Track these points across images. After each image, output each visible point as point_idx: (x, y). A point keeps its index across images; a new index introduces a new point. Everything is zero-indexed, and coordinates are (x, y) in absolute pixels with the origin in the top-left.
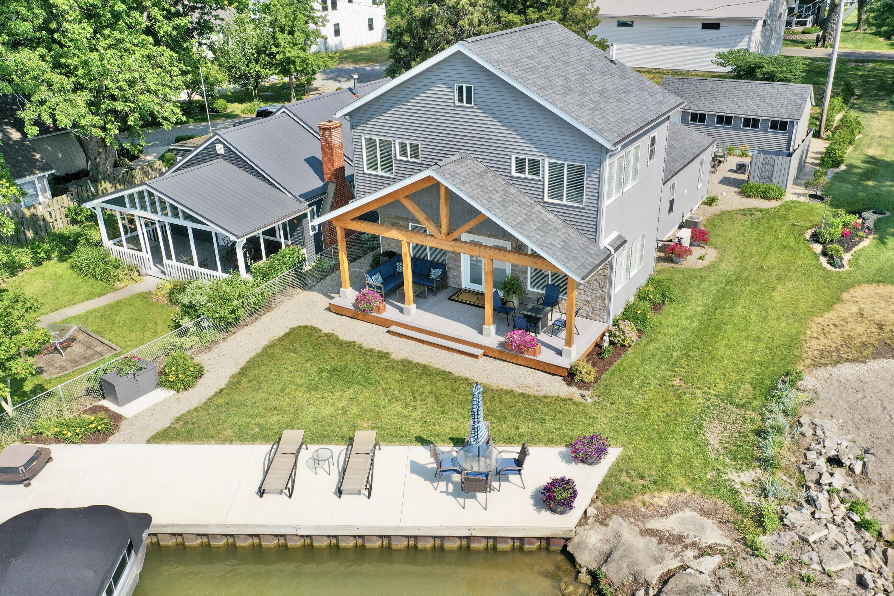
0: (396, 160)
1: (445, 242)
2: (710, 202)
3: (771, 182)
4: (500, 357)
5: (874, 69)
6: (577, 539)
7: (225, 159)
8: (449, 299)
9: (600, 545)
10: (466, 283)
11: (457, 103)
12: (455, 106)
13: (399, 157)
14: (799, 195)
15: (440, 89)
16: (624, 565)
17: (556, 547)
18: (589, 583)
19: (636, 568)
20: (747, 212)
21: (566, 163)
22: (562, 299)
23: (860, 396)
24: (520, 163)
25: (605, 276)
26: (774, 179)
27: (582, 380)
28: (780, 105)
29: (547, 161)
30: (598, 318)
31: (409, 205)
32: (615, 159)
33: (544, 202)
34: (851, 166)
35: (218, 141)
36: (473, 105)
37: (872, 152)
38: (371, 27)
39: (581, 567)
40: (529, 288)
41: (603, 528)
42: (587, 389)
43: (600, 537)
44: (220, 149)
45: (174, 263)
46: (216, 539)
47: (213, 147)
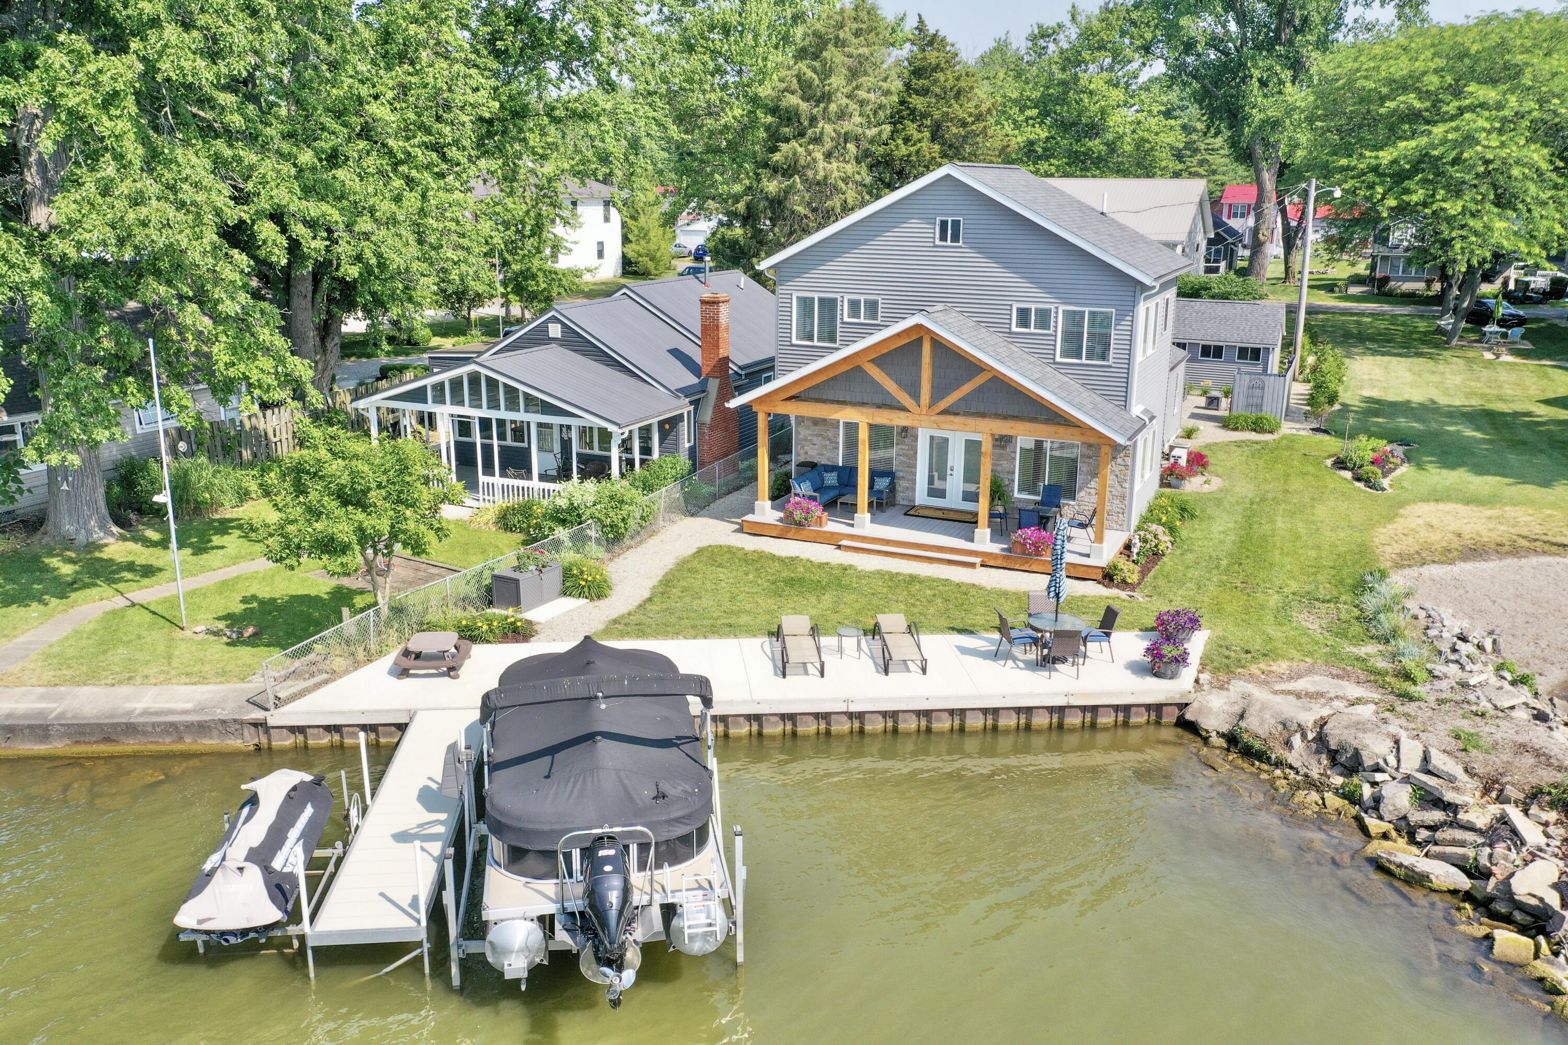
0: (843, 323)
1: (926, 418)
2: (1189, 434)
3: (1261, 411)
4: (1005, 565)
5: (1328, 320)
6: (1195, 705)
7: (561, 345)
8: (906, 514)
9: (1226, 707)
10: (921, 497)
11: (938, 242)
12: (935, 246)
13: (846, 319)
14: (1298, 430)
15: (913, 225)
16: (1268, 716)
17: (1170, 717)
18: (1225, 745)
19: (1284, 716)
20: (1239, 444)
21: (1087, 309)
22: (1065, 505)
23: (1461, 591)
24: (1024, 316)
25: (1126, 466)
26: (1264, 408)
27: (1124, 581)
28: (1247, 329)
29: (1061, 309)
30: (1114, 525)
31: (875, 372)
32: (1152, 304)
33: (1055, 363)
34: (1345, 407)
35: (554, 319)
36: (960, 244)
37: (1366, 393)
38: (600, 254)
39: (1207, 732)
40: (1016, 495)
41: (1225, 693)
42: (1133, 590)
43: (1223, 701)
44: (555, 331)
45: (497, 480)
46: (738, 725)
47: (543, 328)
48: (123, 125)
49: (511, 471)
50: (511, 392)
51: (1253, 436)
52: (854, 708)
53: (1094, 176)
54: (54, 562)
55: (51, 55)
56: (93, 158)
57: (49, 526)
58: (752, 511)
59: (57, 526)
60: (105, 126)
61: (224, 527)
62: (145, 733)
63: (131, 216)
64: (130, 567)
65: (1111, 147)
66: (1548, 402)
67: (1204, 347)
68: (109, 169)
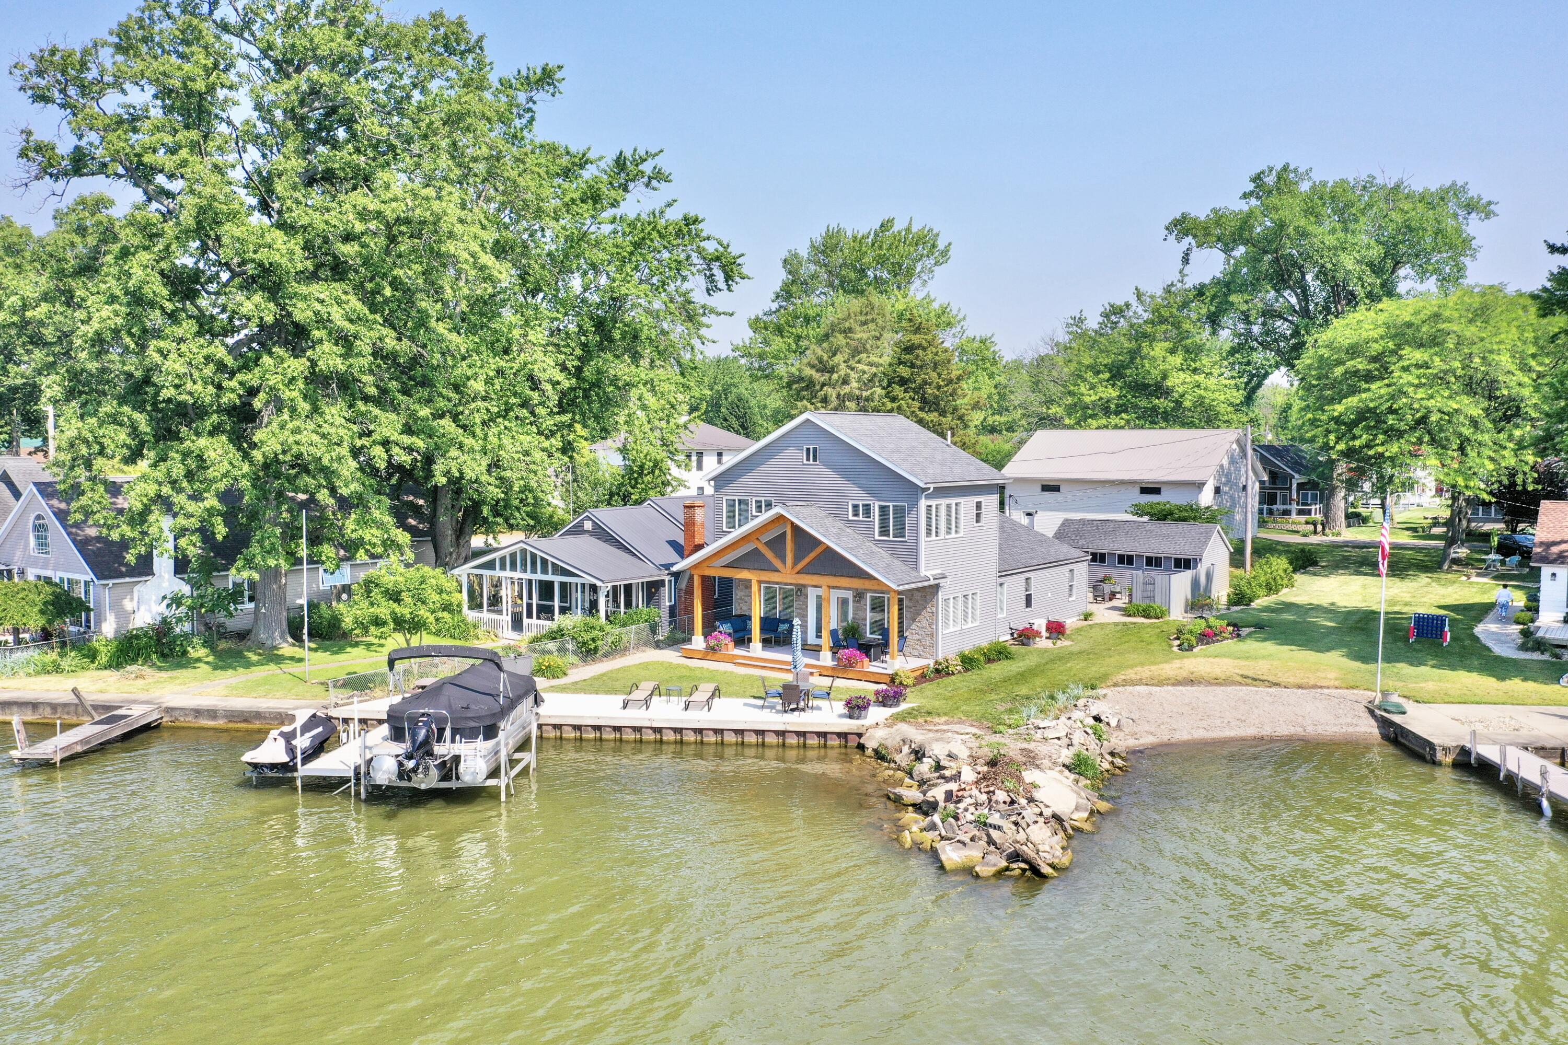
0: (750, 515)
1: (788, 575)
2: (1087, 617)
3: (1154, 602)
4: (832, 674)
6: (868, 735)
7: (588, 535)
10: (811, 638)
11: (805, 462)
12: (803, 465)
13: (754, 513)
15: (791, 451)
18: (873, 755)
21: (891, 504)
24: (856, 509)
26: (1156, 600)
27: (901, 683)
28: (1182, 544)
29: (877, 504)
30: (927, 655)
31: (761, 547)
33: (872, 540)
35: (588, 518)
36: (818, 463)
39: (868, 748)
40: (868, 635)
44: (588, 526)
45: (534, 621)
46: (587, 732)
47: (580, 525)
48: (295, 394)
49: (543, 615)
50: (544, 562)
51: (1142, 620)
52: (655, 725)
53: (1161, 428)
54: (250, 655)
55: (266, 360)
56: (279, 410)
57: (252, 636)
58: (689, 640)
59: (257, 635)
60: (286, 394)
61: (357, 644)
62: (265, 718)
63: (291, 440)
64: (292, 659)
65: (1178, 403)
66: (1440, 607)
67: (1120, 556)
68: (286, 416)
